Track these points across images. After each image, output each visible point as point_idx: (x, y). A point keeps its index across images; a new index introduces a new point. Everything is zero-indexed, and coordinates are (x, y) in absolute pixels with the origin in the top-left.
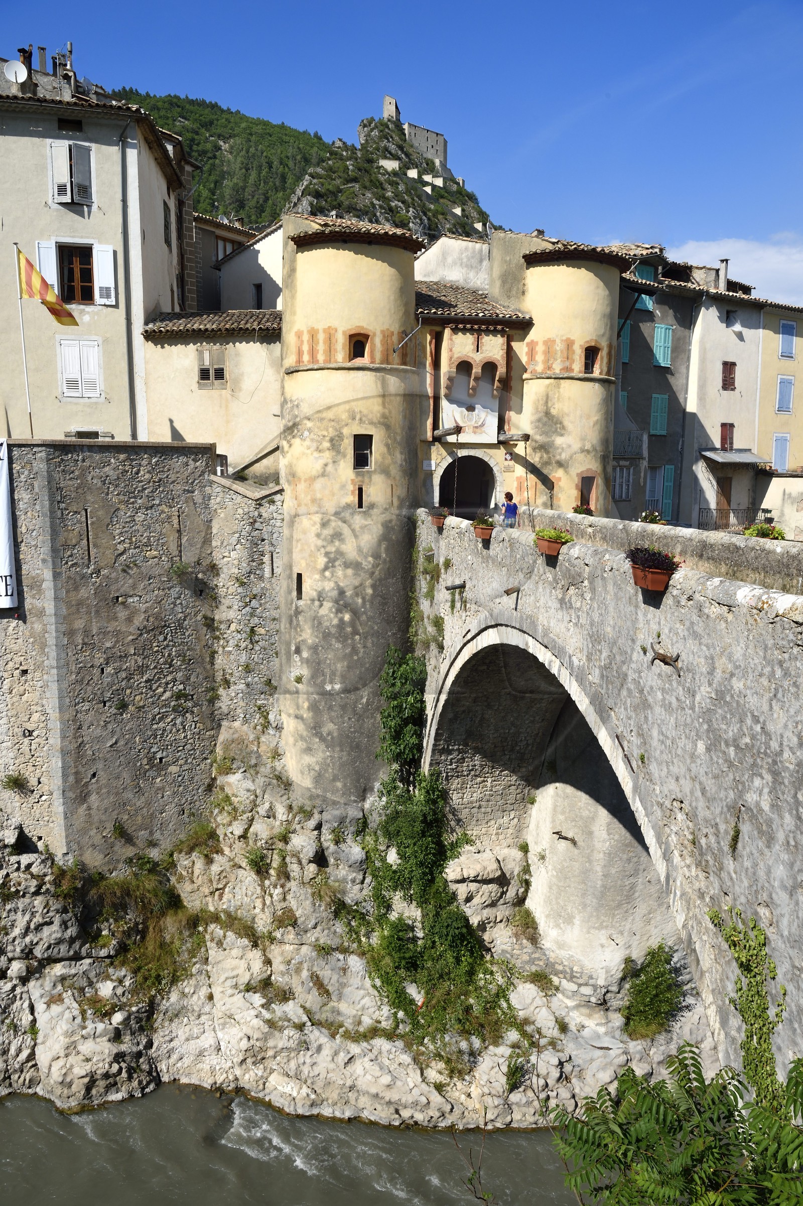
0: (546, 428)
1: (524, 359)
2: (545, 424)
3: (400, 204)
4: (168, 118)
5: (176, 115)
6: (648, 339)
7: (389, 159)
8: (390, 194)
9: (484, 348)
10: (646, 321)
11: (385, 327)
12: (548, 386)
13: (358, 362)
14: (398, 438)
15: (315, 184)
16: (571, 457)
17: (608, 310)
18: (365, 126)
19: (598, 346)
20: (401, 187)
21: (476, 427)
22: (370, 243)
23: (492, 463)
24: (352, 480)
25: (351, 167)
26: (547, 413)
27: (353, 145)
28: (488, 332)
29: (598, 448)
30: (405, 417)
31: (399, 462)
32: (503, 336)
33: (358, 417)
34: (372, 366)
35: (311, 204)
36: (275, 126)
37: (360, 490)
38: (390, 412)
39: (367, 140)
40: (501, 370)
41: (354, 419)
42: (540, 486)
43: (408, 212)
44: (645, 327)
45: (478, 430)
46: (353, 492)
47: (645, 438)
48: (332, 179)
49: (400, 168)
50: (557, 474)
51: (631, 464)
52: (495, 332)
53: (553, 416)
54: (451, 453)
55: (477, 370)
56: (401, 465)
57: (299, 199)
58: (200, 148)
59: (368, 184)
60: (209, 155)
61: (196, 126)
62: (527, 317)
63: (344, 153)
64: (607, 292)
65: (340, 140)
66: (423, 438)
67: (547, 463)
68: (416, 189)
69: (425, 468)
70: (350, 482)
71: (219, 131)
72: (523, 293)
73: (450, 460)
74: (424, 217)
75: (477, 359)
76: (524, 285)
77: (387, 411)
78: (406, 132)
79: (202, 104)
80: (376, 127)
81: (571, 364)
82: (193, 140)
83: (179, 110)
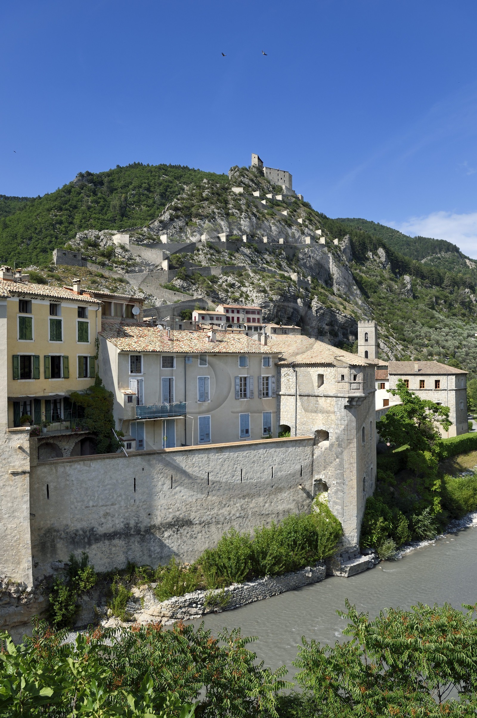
4: (156, 176)
5: (161, 174)
7: (240, 187)
8: (231, 206)
15: (178, 203)
18: (232, 170)
35: (171, 214)
39: (231, 178)
48: (191, 200)
49: (248, 191)
57: (164, 212)
59: (215, 201)
68: (255, 202)
78: (265, 172)
80: (238, 170)
83: (163, 171)
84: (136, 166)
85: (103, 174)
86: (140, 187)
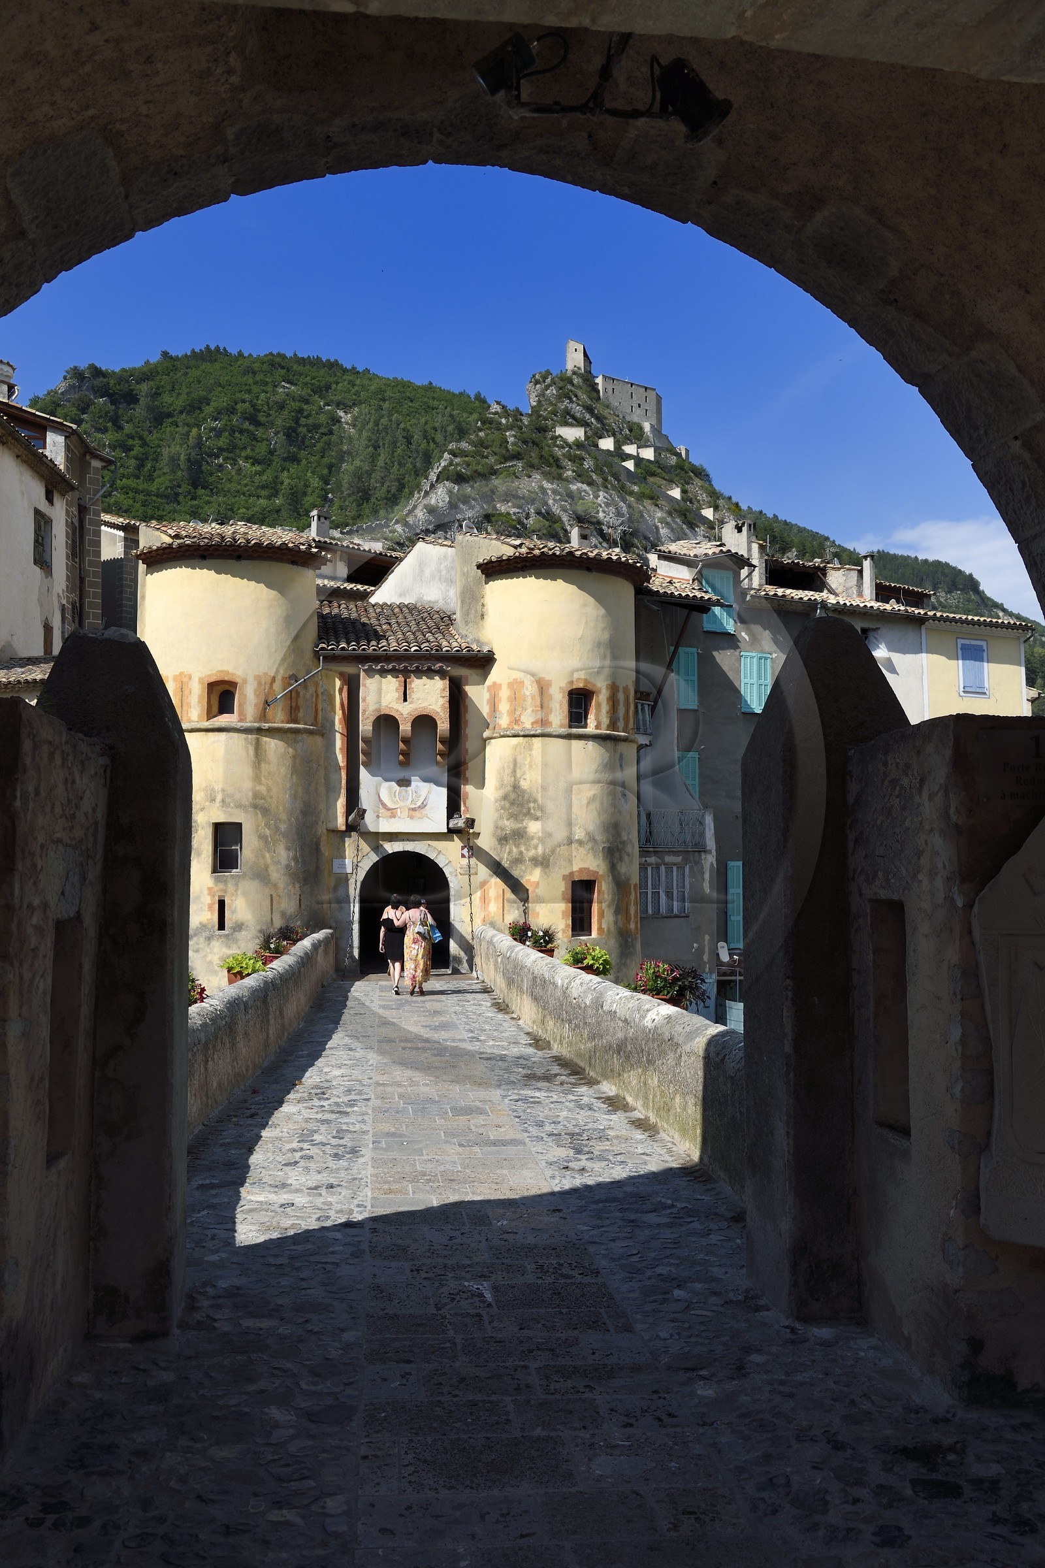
0: (515, 810)
1: (485, 710)
2: (512, 804)
3: (585, 487)
4: (266, 384)
5: (278, 378)
6: (731, 675)
7: (572, 425)
8: (570, 473)
9: (414, 696)
10: (723, 649)
11: (262, 670)
12: (515, 748)
13: (224, 720)
14: (283, 827)
15: (457, 464)
16: (553, 851)
17: (606, 636)
18: (537, 382)
19: (590, 687)
20: (587, 465)
21: (414, 809)
22: (239, 558)
23: (441, 862)
24: (210, 889)
25: (511, 440)
26: (516, 787)
27: (517, 409)
28: (419, 673)
29: (599, 838)
30: (294, 797)
31: (284, 862)
32: (443, 678)
33: (219, 797)
34: (239, 725)
35: (450, 492)
36: (419, 387)
37: (222, 904)
38: (269, 790)
39: (539, 402)
40: (444, 726)
41: (213, 800)
42: (509, 895)
43: (597, 497)
44: (723, 658)
45: (417, 814)
46: (210, 907)
47: (709, 820)
48: (483, 457)
49: (587, 437)
50: (531, 877)
51: (686, 861)
52: (430, 673)
53: (524, 791)
54: (376, 848)
55: (405, 728)
56: (288, 867)
57: (432, 486)
58: (310, 421)
59: (536, 461)
60: (322, 430)
61: (305, 392)
62: (485, 650)
63: (504, 421)
64: (602, 611)
65: (498, 403)
66: (331, 826)
67: (518, 860)
68: (610, 466)
69: (336, 870)
70: (206, 892)
71: (338, 398)
72: (482, 616)
73: (374, 858)
74: (622, 504)
75: (405, 712)
76: (483, 605)
77: (262, 789)
78: (600, 387)
79: (316, 363)
80: (553, 383)
81: (547, 715)
82: (300, 411)
83: (283, 372)
84: (210, 355)
85: (131, 373)
86: (231, 411)
